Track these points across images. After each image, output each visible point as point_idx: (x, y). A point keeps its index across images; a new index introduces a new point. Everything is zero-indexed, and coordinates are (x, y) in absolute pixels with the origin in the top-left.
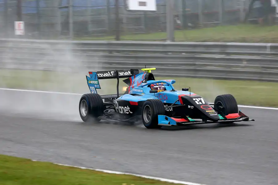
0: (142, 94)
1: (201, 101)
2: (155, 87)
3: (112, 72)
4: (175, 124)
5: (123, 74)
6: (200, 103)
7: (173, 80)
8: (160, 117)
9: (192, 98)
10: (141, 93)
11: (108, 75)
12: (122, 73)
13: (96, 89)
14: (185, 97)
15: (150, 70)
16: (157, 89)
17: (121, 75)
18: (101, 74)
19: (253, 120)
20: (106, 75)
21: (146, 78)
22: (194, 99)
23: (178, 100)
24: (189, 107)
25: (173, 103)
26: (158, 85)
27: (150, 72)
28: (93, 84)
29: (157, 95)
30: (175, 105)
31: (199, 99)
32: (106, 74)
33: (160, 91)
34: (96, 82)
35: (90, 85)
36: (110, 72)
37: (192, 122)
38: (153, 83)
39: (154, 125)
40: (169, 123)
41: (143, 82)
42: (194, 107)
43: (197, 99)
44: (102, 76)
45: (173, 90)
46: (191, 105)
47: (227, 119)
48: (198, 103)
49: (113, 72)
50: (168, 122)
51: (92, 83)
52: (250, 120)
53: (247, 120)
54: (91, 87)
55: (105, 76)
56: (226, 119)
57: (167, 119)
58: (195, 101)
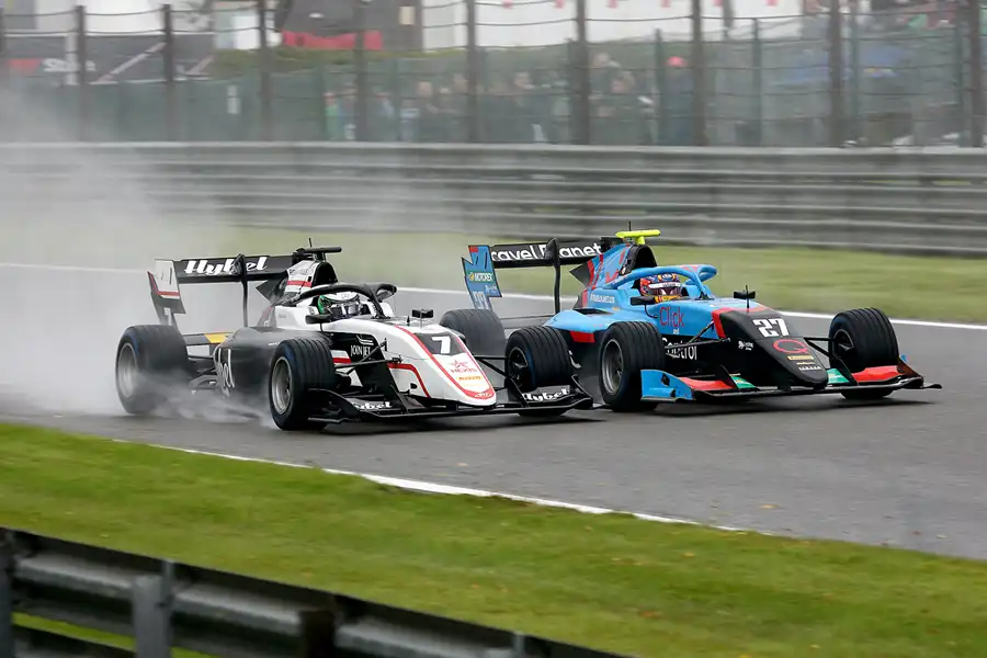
0: (612, 310)
1: (776, 327)
2: (651, 286)
3: (541, 247)
4: (690, 397)
5: (577, 252)
6: (774, 334)
7: (704, 266)
8: (646, 374)
9: (750, 319)
10: (610, 306)
11: (530, 255)
12: (574, 250)
13: (488, 298)
14: (731, 316)
15: (642, 235)
16: (657, 292)
17: (570, 255)
18: (506, 253)
19: (938, 386)
20: (523, 255)
21: (629, 262)
22: (757, 322)
23: (712, 325)
24: (741, 344)
25: (695, 334)
26: (661, 282)
27: (642, 241)
28: (482, 282)
29: (651, 311)
30: (699, 339)
31: (773, 321)
32: (523, 252)
33: (665, 300)
34: (488, 276)
35: (471, 286)
36: (536, 246)
37: (744, 390)
38: (645, 276)
39: (630, 402)
40: (673, 395)
41: (620, 275)
42: (755, 344)
43: (765, 321)
44: (509, 259)
45: (703, 297)
46: (747, 338)
47: (856, 384)
48: (766, 334)
49: (544, 246)
50: (670, 390)
51: (477, 279)
52: (926, 384)
53: (917, 384)
54: (474, 293)
55: (518, 258)
56: (853, 382)
57: (666, 381)
58: (759, 326)
